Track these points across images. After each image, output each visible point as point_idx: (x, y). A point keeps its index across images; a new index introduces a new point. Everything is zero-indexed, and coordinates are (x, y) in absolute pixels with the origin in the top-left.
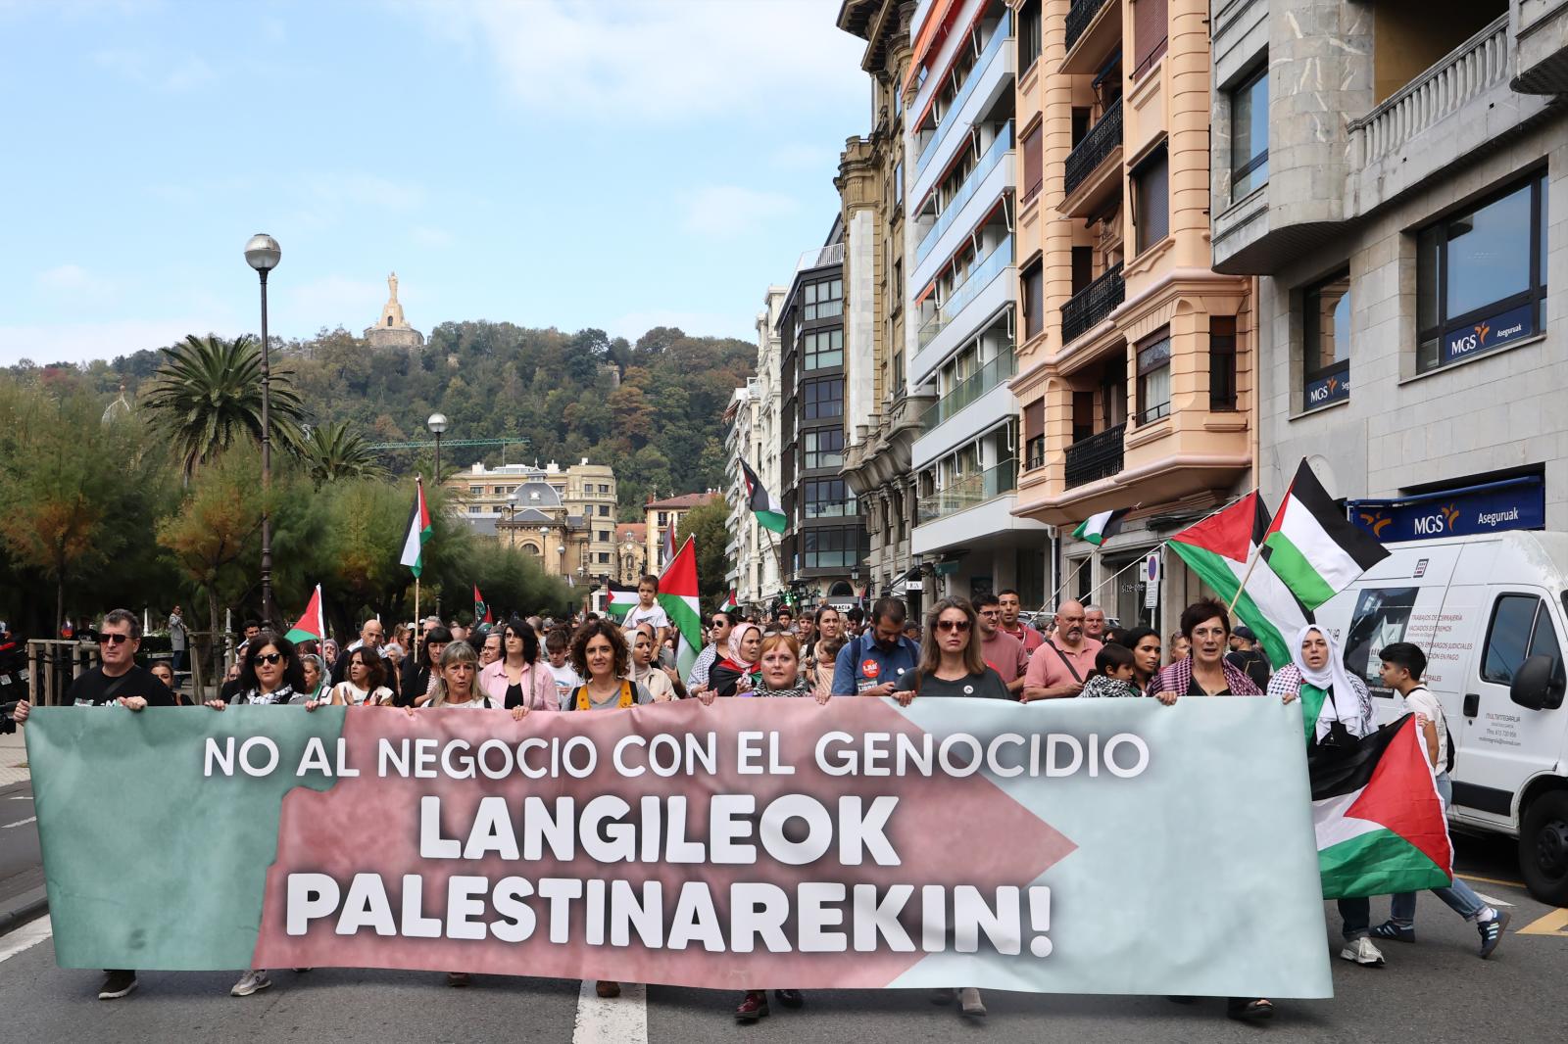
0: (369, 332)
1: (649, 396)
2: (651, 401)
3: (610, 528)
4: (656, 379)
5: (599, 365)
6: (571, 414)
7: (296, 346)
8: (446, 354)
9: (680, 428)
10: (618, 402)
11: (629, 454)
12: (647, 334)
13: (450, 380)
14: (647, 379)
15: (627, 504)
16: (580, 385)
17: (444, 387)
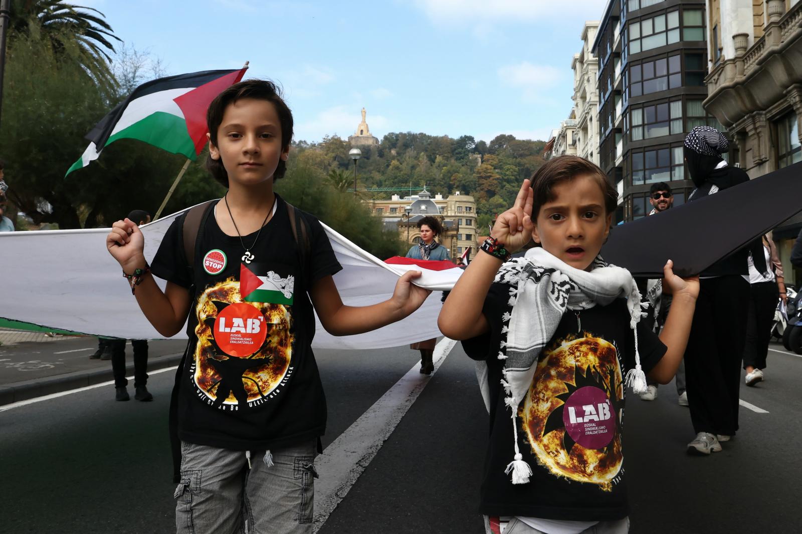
0: (351, 138)
1: (497, 170)
2: (498, 173)
3: (472, 232)
4: (500, 161)
5: (470, 154)
6: (455, 179)
7: (314, 145)
8: (390, 149)
9: (514, 187)
10: (480, 173)
11: (486, 200)
12: (496, 138)
13: (391, 162)
14: (495, 161)
15: (484, 227)
16: (460, 165)
17: (388, 166)
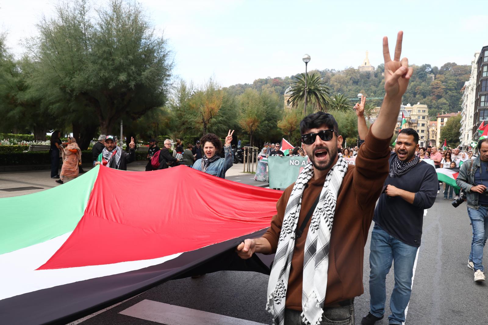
0: (359, 67)
1: (444, 84)
2: (444, 85)
3: (425, 123)
4: (446, 78)
5: (428, 75)
6: (418, 89)
7: (339, 72)
8: (381, 73)
9: (453, 93)
10: (433, 85)
11: (436, 101)
12: (444, 65)
13: (382, 80)
14: (443, 78)
15: (434, 116)
16: (421, 81)
17: (380, 82)
